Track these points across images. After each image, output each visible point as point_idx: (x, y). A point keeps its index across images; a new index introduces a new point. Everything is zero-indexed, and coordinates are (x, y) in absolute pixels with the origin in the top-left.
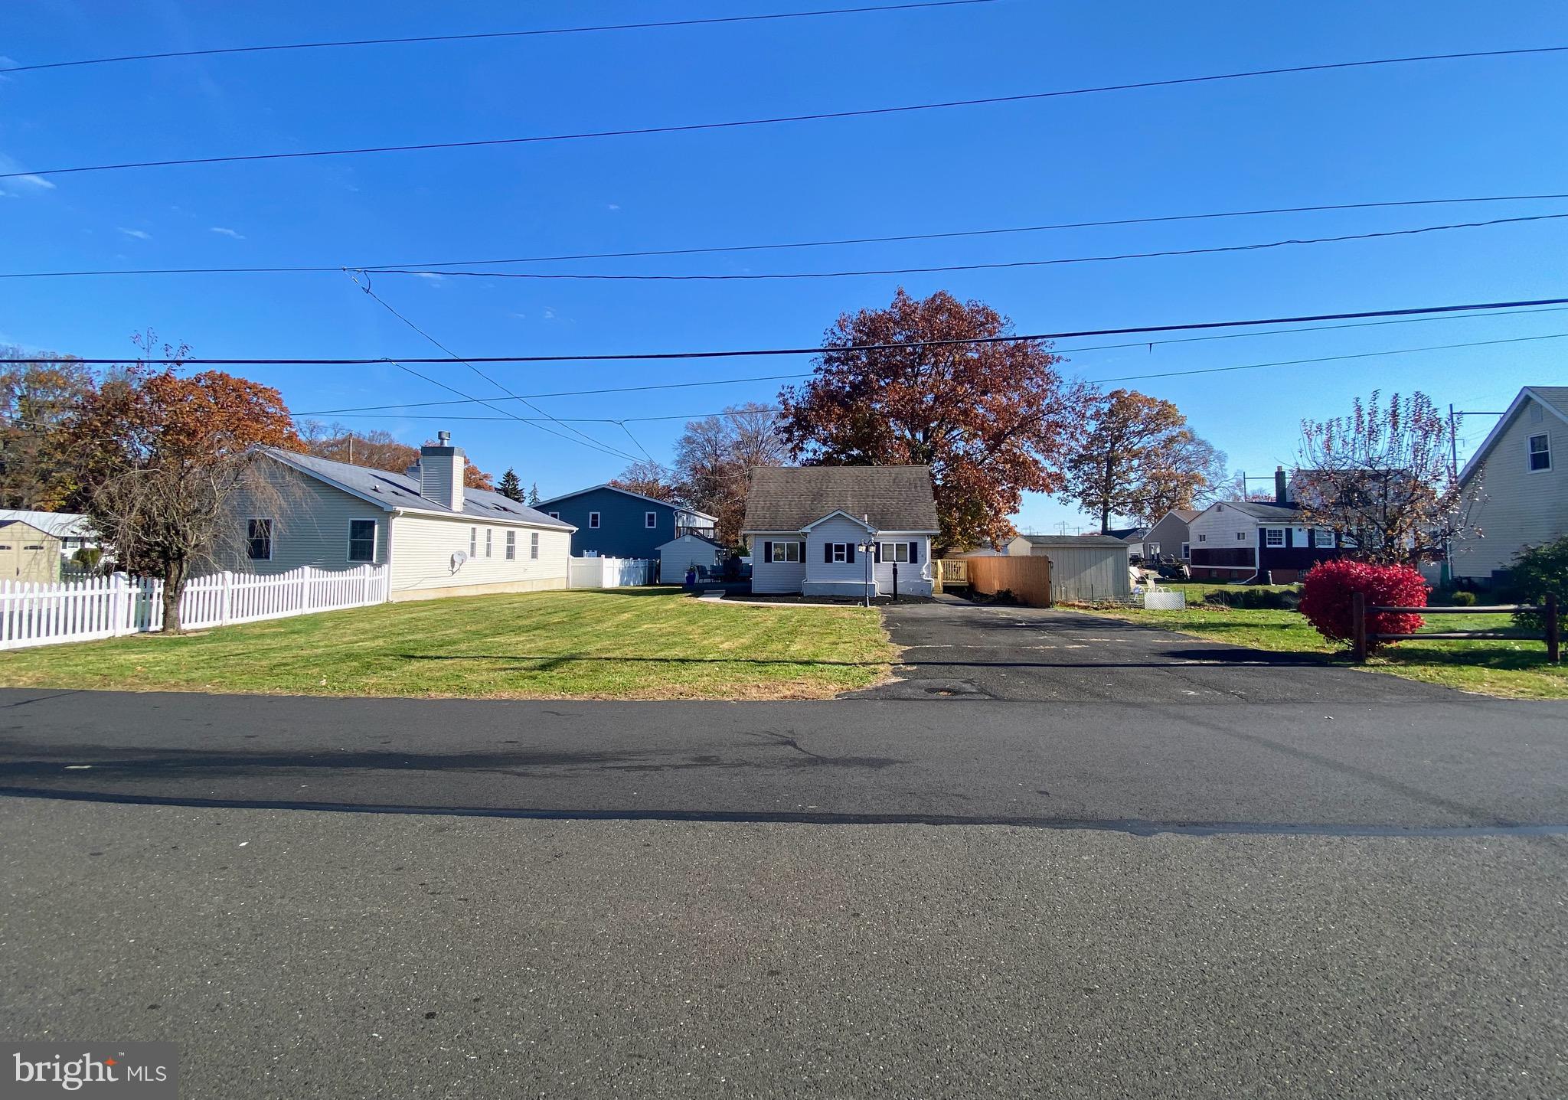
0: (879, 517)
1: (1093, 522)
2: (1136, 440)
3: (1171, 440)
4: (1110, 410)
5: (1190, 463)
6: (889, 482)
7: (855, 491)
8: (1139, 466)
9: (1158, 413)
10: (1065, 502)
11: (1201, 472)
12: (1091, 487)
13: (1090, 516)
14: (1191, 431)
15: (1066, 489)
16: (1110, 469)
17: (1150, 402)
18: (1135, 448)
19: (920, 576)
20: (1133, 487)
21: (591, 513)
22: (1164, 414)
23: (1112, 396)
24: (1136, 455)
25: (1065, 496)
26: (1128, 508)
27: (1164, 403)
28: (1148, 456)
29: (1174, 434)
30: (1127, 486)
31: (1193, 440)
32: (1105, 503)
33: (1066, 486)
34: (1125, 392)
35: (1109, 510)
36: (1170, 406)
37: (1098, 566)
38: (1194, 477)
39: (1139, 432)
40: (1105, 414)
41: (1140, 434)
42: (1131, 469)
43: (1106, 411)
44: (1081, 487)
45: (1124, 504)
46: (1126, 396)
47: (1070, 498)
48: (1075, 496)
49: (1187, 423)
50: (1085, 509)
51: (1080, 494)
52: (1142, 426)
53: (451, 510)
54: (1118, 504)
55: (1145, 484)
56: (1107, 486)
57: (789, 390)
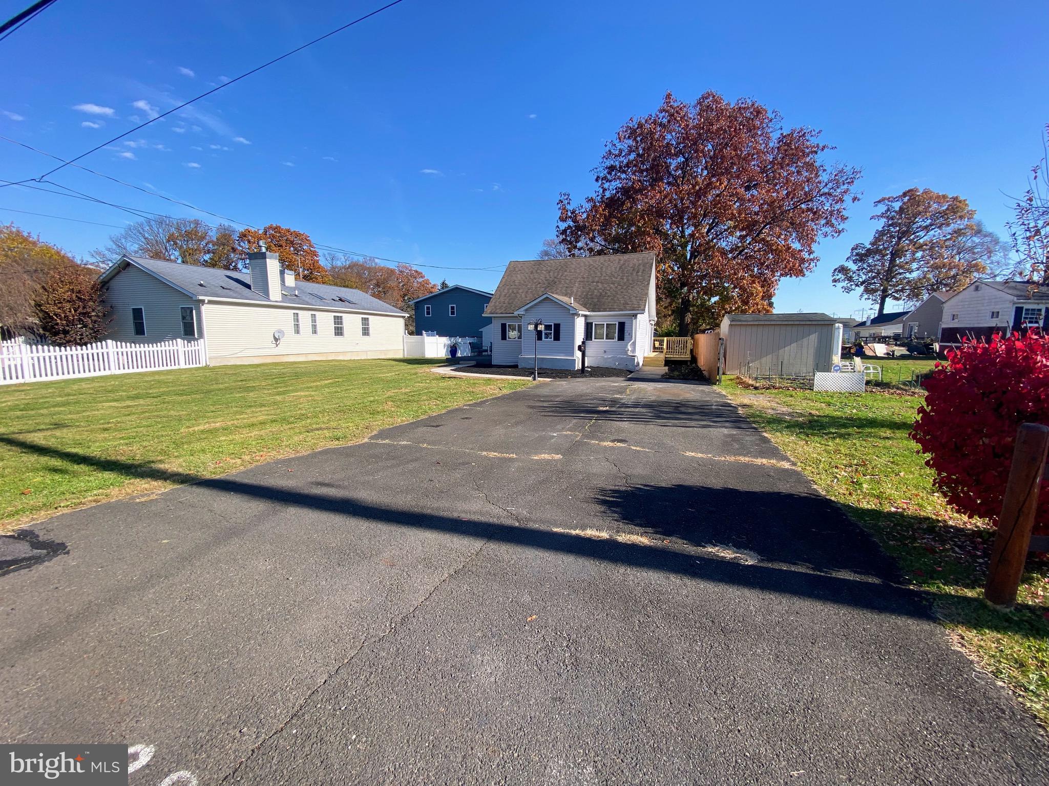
0: (596, 300)
1: (872, 307)
2: (922, 234)
3: (958, 232)
4: (901, 208)
5: (974, 253)
6: (616, 268)
7: (584, 278)
8: (922, 257)
9: (947, 209)
10: (848, 290)
11: (983, 261)
12: (874, 278)
13: (870, 302)
14: (979, 224)
15: (850, 279)
16: (892, 261)
17: (941, 199)
18: (921, 241)
19: (626, 352)
20: (915, 275)
21: (450, 306)
22: (955, 208)
23: (905, 194)
24: (920, 247)
25: (849, 285)
26: (906, 294)
27: (955, 199)
28: (931, 248)
29: (962, 227)
30: (908, 275)
31: (979, 232)
32: (885, 291)
33: (851, 277)
34: (917, 190)
35: (887, 296)
36: (960, 202)
37: (800, 342)
38: (976, 265)
39: (926, 227)
40: (896, 212)
41: (927, 228)
42: (914, 260)
43: (897, 209)
44: (864, 277)
45: (902, 290)
46: (918, 194)
47: (853, 287)
48: (857, 285)
49: (975, 216)
50: (866, 296)
51: (862, 283)
52: (930, 221)
53: (269, 300)
54: (896, 291)
55: (925, 274)
56: (889, 274)
57: (566, 197)
